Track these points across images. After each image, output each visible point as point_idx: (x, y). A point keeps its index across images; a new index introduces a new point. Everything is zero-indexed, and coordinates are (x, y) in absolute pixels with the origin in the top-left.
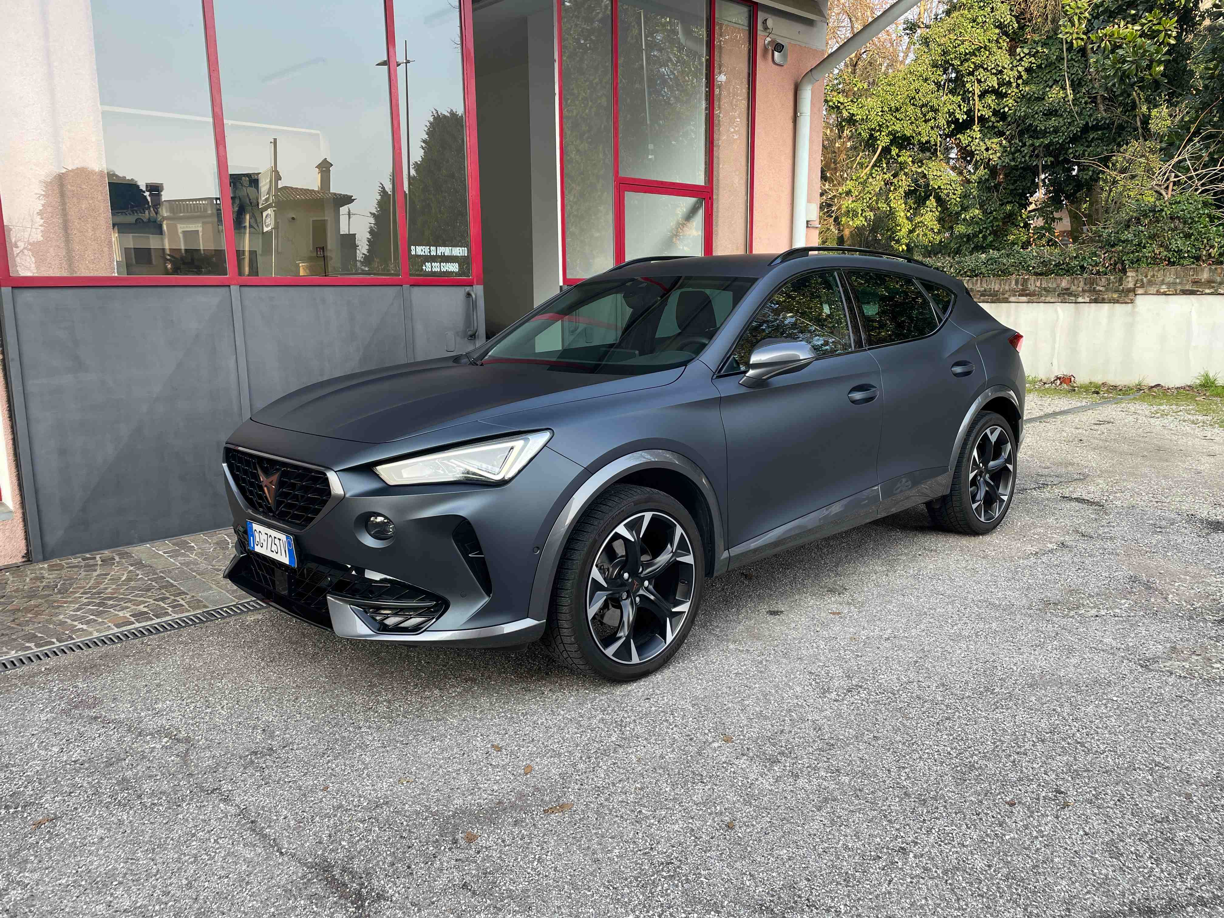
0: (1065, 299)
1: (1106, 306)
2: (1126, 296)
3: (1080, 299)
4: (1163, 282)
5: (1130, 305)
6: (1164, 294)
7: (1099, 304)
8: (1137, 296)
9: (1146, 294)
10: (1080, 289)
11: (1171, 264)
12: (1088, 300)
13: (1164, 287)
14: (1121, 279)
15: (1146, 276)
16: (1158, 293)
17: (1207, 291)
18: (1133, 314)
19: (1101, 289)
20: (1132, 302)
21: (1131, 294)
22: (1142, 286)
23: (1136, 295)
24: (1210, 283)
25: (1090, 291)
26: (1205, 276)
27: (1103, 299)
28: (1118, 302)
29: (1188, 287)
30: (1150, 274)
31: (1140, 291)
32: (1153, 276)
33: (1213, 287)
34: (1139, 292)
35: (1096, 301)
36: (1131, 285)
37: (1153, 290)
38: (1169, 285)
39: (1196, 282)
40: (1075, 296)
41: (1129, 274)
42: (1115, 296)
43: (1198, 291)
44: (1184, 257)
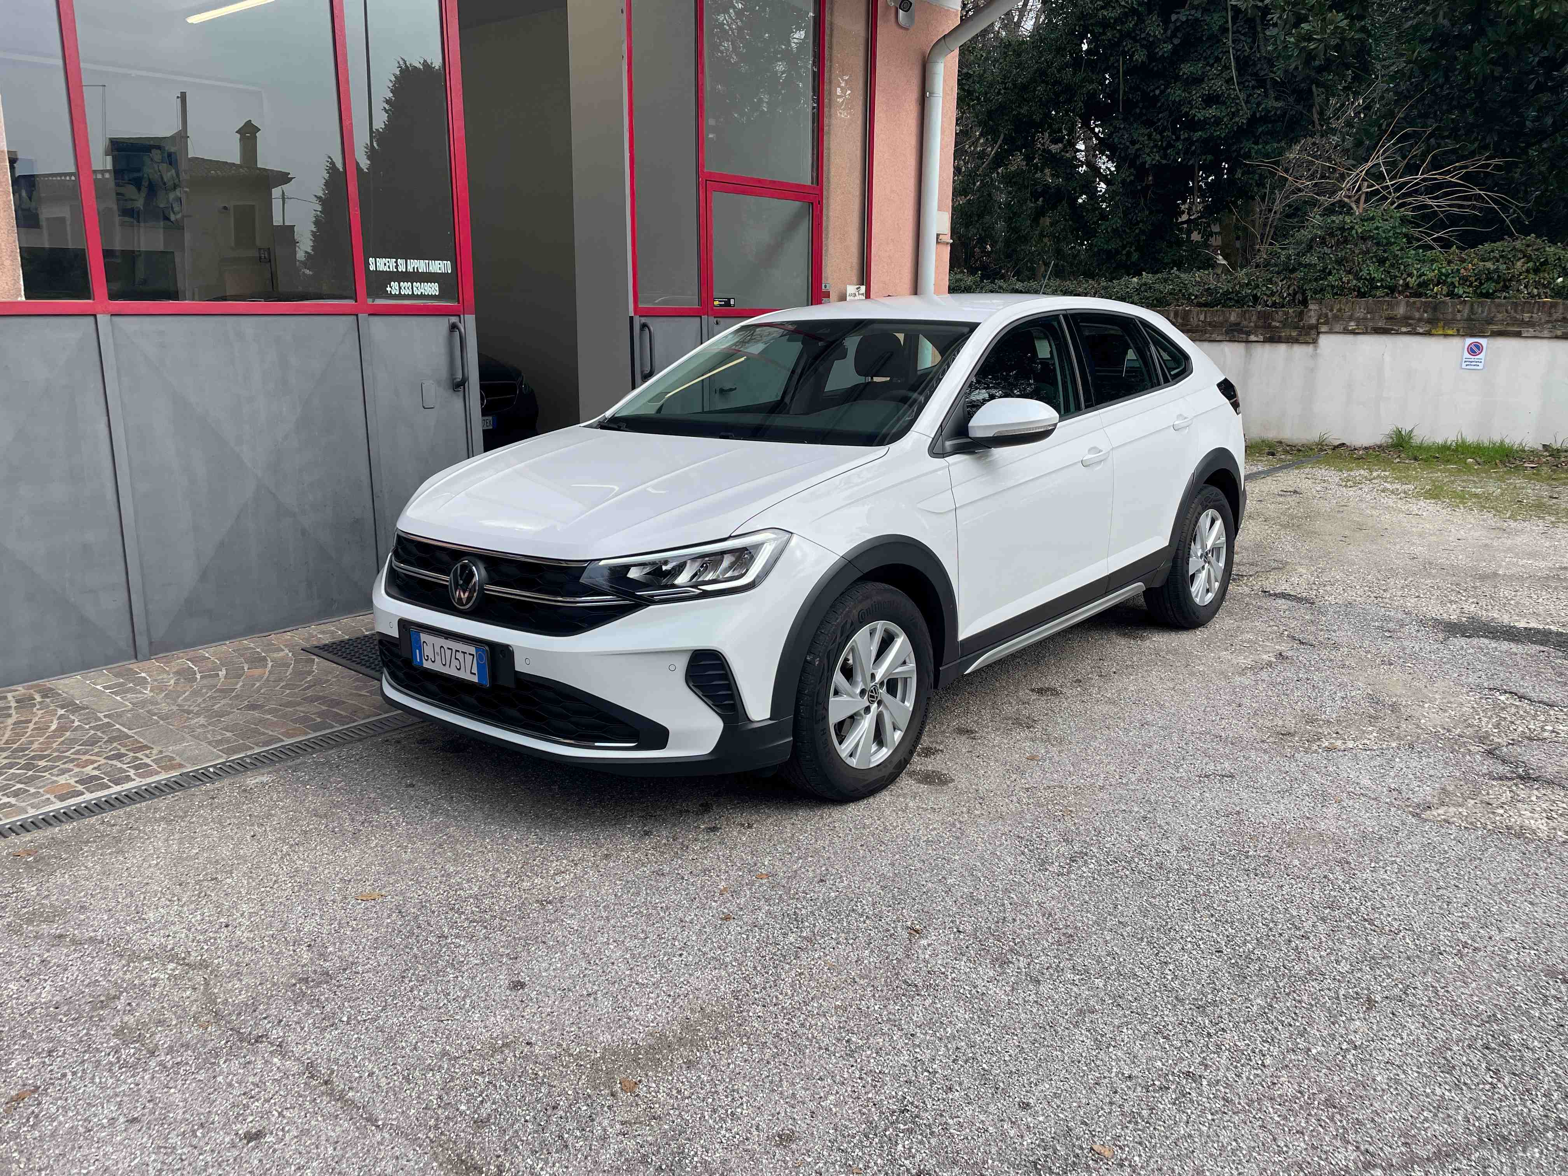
0: (1234, 337)
1: (1282, 348)
2: (1308, 334)
3: (1253, 338)
4: (1351, 318)
5: (1311, 345)
6: (1353, 333)
7: (1275, 345)
8: (1321, 335)
9: (1331, 332)
10: (1252, 324)
11: (1362, 295)
12: (1261, 338)
13: (1352, 324)
14: (1301, 313)
15: (1331, 310)
16: (1346, 331)
17: (1404, 329)
18: (1314, 356)
19: (1278, 324)
20: (1315, 342)
21: (1313, 332)
22: (1326, 323)
23: (1319, 333)
24: (1406, 320)
25: (1264, 327)
26: (1401, 310)
27: (1280, 337)
28: (1297, 342)
29: (1381, 324)
30: (1337, 307)
31: (1324, 328)
32: (1340, 310)
33: (1410, 325)
34: (1323, 330)
35: (1272, 340)
36: (1313, 321)
37: (1338, 327)
38: (1358, 321)
39: (1391, 318)
40: (1246, 333)
41: (1311, 307)
42: (1294, 334)
43: (1392, 329)
44: (1377, 287)
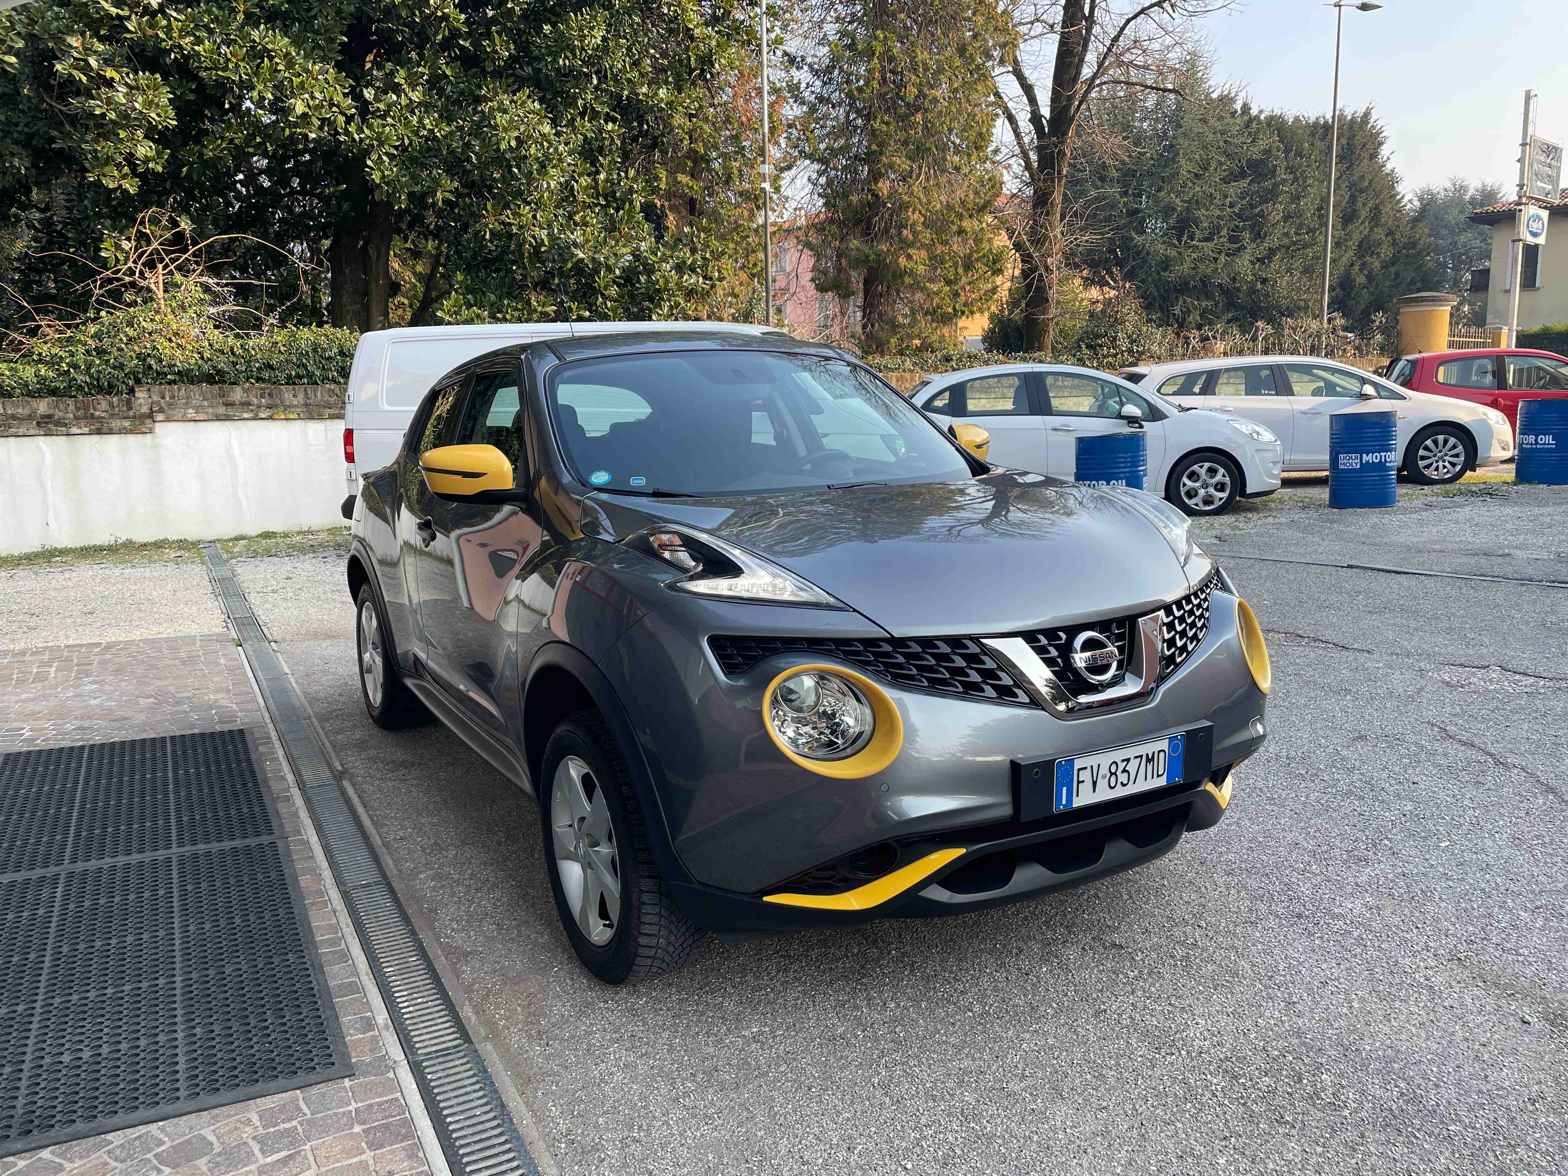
0: (50, 430)
1: (115, 439)
2: (143, 423)
3: (74, 430)
4: (187, 405)
5: (148, 435)
6: (194, 420)
7: (104, 436)
8: (156, 424)
9: (168, 420)
10: (71, 416)
13: (190, 411)
14: (129, 402)
15: (163, 398)
16: (185, 419)
17: (246, 415)
18: (155, 447)
19: (103, 414)
20: (151, 431)
21: (148, 421)
22: (161, 410)
23: (154, 422)
24: (246, 405)
25: (86, 418)
27: (111, 429)
28: (131, 432)
29: (221, 411)
30: (168, 395)
31: (160, 417)
32: (173, 398)
34: (158, 419)
35: (99, 432)
36: (145, 409)
37: (177, 415)
38: (197, 408)
39: (230, 405)
40: (65, 425)
41: (139, 395)
42: (127, 424)
43: (234, 416)
